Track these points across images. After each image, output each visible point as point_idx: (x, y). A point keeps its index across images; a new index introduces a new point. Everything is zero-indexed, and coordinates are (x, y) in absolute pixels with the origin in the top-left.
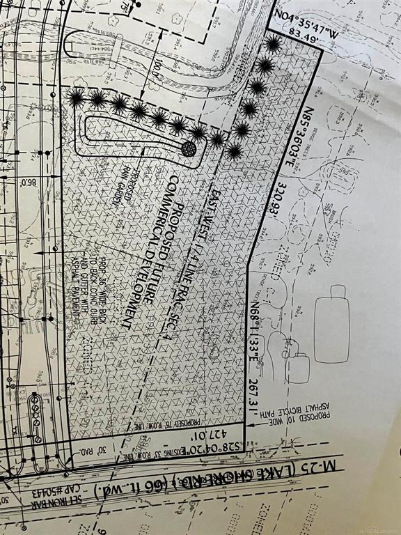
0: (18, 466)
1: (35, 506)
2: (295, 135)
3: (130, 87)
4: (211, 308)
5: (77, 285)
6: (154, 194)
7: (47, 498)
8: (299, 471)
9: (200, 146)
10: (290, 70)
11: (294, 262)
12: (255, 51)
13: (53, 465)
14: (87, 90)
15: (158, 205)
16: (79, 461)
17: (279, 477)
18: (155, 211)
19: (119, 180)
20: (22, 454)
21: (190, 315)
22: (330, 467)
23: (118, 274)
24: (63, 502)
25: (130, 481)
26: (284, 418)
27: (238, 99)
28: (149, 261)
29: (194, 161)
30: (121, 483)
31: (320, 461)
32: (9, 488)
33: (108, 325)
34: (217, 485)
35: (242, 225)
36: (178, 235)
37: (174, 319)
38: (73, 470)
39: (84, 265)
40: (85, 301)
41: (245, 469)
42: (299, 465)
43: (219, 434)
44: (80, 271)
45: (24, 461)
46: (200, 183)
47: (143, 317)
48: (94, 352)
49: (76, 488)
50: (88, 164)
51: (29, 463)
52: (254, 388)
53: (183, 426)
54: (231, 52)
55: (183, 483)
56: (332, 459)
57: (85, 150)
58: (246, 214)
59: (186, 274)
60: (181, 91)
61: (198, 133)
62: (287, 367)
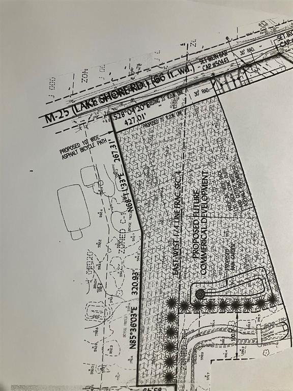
0: (240, 75)
1: (224, 53)
3: (246, 318)
6: (212, 259)
7: (220, 59)
8: (70, 110)
9: (194, 299)
11: (113, 246)
12: (179, 368)
13: (222, 80)
14: (269, 306)
15: (209, 253)
16: (208, 85)
17: (81, 103)
18: (209, 249)
19: (235, 260)
20: (241, 82)
21: (168, 191)
22: (49, 117)
24: (210, 58)
25: (175, 78)
26: (90, 142)
27: (180, 335)
28: (204, 217)
29: (195, 288)
30: (180, 76)
31: (57, 120)
32: (242, 61)
33: (216, 171)
34: (120, 88)
35: (154, 258)
36: (191, 238)
37: (177, 185)
38: (210, 79)
39: (240, 202)
41: (106, 103)
42: (71, 114)
44: (241, 199)
45: (239, 78)
47: (196, 181)
48: (219, 152)
49: (205, 68)
51: (235, 78)
53: (153, 121)
55: (142, 85)
57: (259, 271)
58: (153, 265)
59: (178, 216)
60: (216, 327)
62: (98, 176)
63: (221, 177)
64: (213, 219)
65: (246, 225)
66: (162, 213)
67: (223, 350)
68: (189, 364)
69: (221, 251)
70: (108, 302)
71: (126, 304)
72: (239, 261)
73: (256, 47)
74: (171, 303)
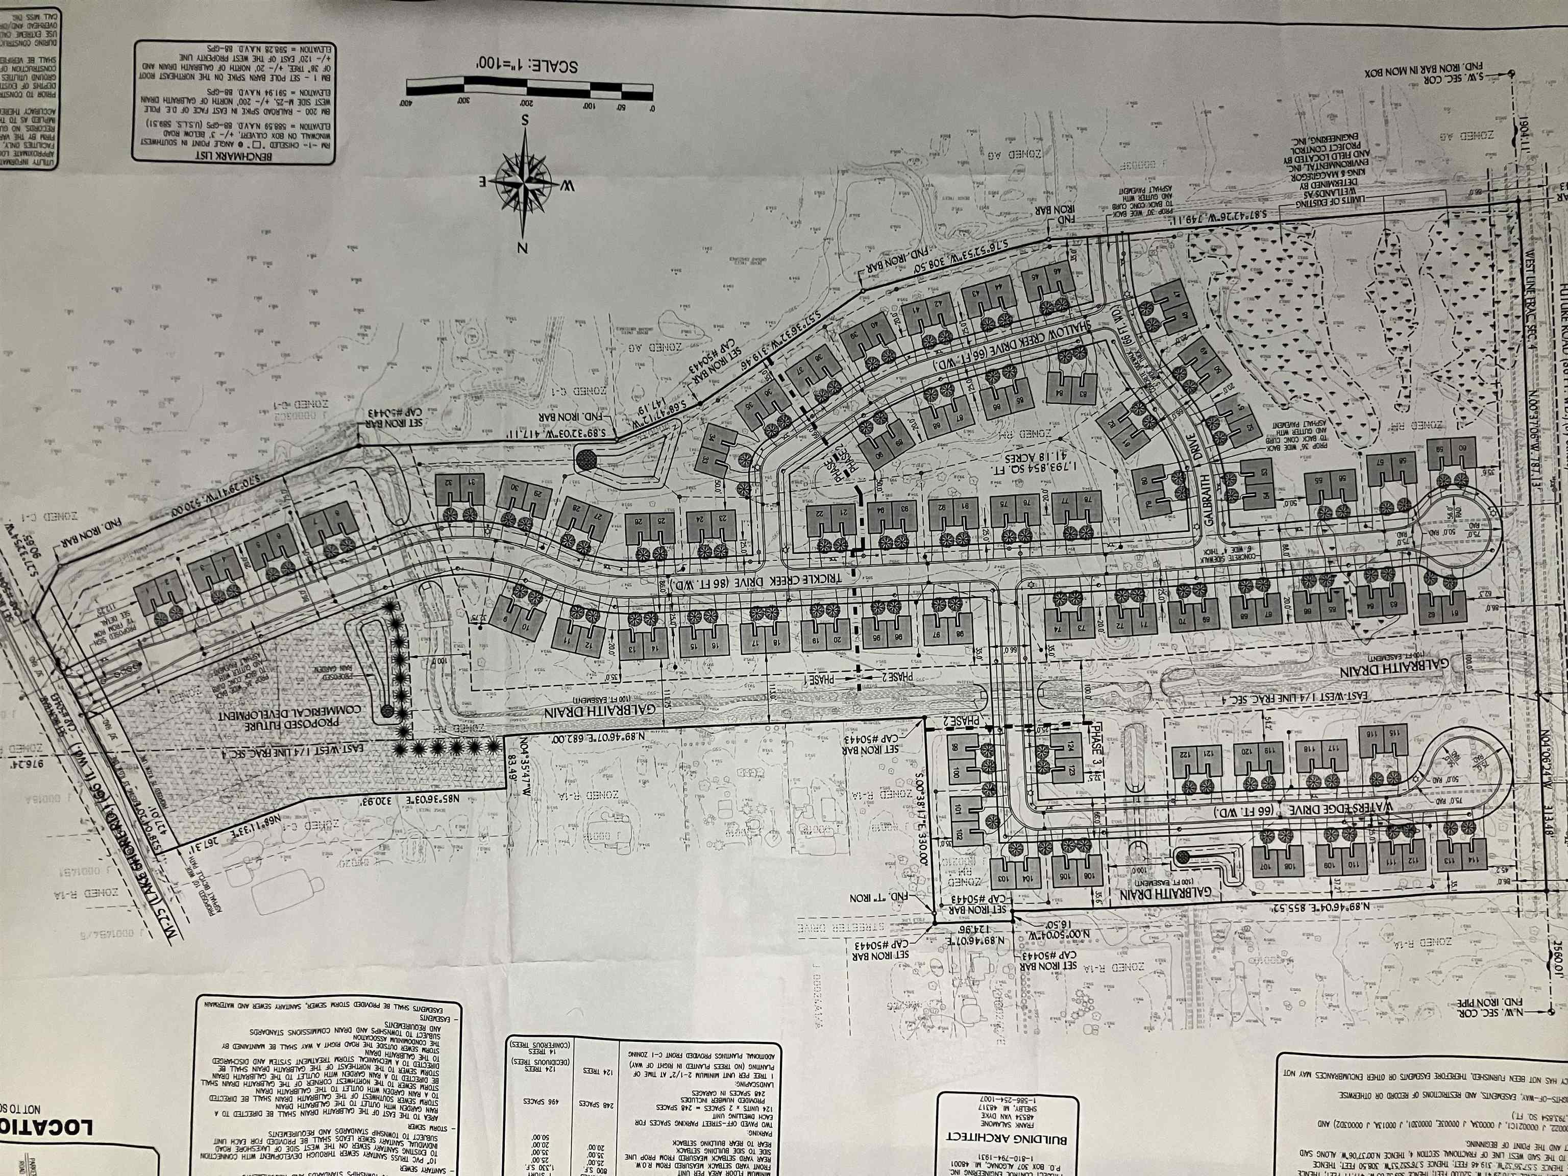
0: (75, 674)
1: (44, 700)
2: (433, 794)
3: (416, 645)
4: (261, 782)
5: (239, 664)
6: (337, 698)
7: (54, 707)
8: (156, 908)
9: (394, 720)
10: (479, 769)
11: (328, 836)
12: (483, 734)
13: (86, 701)
14: (398, 613)
15: (330, 704)
16: (97, 721)
17: (145, 893)
18: (324, 704)
19: (338, 665)
20: (86, 673)
21: (249, 767)
22: (169, 933)
23: (259, 693)
24: (56, 722)
25: (95, 770)
26: (196, 878)
27: (442, 735)
28: (280, 714)
29: (380, 719)
30: (91, 763)
31: (172, 923)
32: (52, 673)
33: (216, 702)
34: (119, 843)
35: (342, 780)
36: (310, 730)
37: (241, 754)
38: (88, 719)
39: (256, 664)
40: (228, 676)
41: (141, 862)
42: (162, 905)
43: (162, 829)
44: (251, 663)
45: (81, 676)
46: (363, 731)
47: (232, 728)
48: (190, 699)
49: (72, 728)
50: (340, 635)
51: (80, 681)
52: (211, 842)
53: (158, 795)
54: (474, 715)
55: (110, 814)
56: (177, 932)
57: (351, 629)
58: (353, 780)
59: (282, 751)
60: (430, 688)
61: (403, 714)
62: (238, 865)
63: (225, 693)
64: (281, 701)
65: (285, 653)
66: (279, 774)
67: (458, 674)
68: (477, 721)
69: (326, 687)
70: (400, 835)
71: (403, 811)
72: (338, 660)
73: (28, 653)
74: (400, 750)
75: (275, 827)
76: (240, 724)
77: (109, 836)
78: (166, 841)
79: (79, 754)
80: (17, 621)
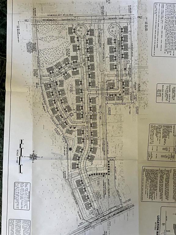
2: (115, 170)
4: (113, 193)
5: (97, 196)
7: (103, 220)
8: (130, 207)
10: (112, 164)
12: (107, 163)
14: (91, 174)
15: (103, 183)
17: (128, 209)
21: (111, 194)
23: (101, 193)
27: (107, 169)
28: (104, 190)
29: (105, 177)
36: (106, 186)
40: (99, 197)
41: (123, 209)
43: (119, 206)
44: (97, 194)
46: (106, 179)
50: (93, 182)
51: (99, 217)
52: (121, 200)
55: (117, 213)
56: (133, 205)
58: (113, 181)
59: (109, 190)
60: (101, 170)
61: (104, 174)
63: (101, 198)
64: (102, 190)
65: (96, 189)
66: (112, 190)
67: (99, 166)
68: (105, 164)
69: (100, 184)
71: (117, 174)
72: (97, 182)
74: (109, 174)
75: (119, 191)
76: (105, 195)
77: (120, 214)
78: (121, 206)
79: (109, 217)
80: (91, 225)
